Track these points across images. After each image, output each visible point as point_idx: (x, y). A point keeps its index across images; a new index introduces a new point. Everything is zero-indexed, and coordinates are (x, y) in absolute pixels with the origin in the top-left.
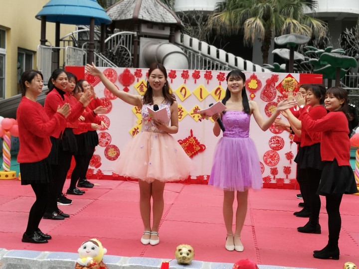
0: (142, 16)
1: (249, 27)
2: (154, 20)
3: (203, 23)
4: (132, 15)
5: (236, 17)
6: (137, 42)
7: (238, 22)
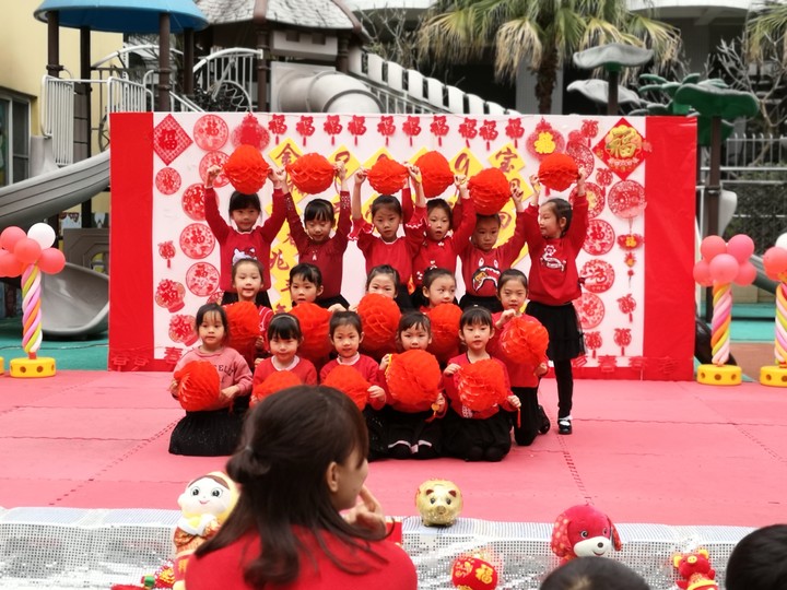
0: (276, 14)
1: (508, 39)
2: (302, 21)
3: (407, 34)
4: (251, 12)
5: (479, 19)
6: (264, 74)
7: (484, 31)
